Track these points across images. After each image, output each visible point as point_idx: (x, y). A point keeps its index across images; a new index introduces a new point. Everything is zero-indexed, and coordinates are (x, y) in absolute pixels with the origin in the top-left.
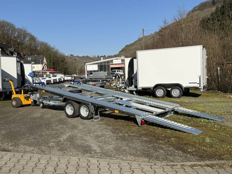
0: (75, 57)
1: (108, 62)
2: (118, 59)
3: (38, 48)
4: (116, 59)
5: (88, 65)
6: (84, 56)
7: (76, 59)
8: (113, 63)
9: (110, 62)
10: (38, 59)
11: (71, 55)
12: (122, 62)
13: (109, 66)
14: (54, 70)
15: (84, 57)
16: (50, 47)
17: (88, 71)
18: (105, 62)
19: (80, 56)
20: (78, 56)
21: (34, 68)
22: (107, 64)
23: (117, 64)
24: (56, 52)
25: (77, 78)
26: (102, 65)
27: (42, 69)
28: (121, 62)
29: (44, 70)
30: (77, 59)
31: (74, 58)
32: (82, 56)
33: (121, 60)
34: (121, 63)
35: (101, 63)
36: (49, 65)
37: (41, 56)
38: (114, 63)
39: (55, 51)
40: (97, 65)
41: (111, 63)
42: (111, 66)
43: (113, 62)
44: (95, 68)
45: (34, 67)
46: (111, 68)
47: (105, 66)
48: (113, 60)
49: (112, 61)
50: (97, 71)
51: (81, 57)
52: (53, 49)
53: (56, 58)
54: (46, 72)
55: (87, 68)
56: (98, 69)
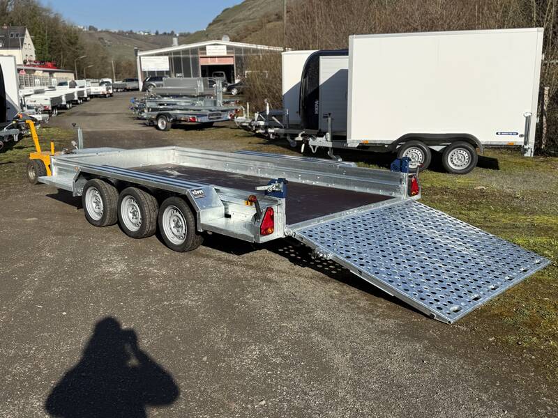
0: (100, 32)
1: (194, 51)
2: (218, 45)
3: (10, 9)
4: (214, 45)
5: (144, 56)
6: (123, 32)
7: (102, 38)
8: (206, 53)
9: (199, 51)
10: (12, 35)
11: (91, 28)
12: (228, 53)
13: (196, 61)
14: (55, 66)
15: (121, 34)
16: (39, 6)
17: (144, 73)
18: (186, 52)
19: (112, 31)
20: (107, 32)
22: (191, 56)
23: (215, 57)
24: (56, 20)
25: (117, 89)
26: (180, 58)
27: (22, 63)
28: (225, 51)
29: (28, 65)
30: (106, 37)
31: (97, 36)
32: (117, 31)
33: (225, 47)
34: (225, 54)
35: (177, 53)
36: (39, 52)
37: (19, 28)
38: (208, 55)
39: (52, 16)
41: (202, 53)
42: (203, 62)
43: (207, 51)
44: (162, 64)
46: (202, 66)
47: (186, 60)
49: (204, 48)
50: (168, 73)
51: (114, 33)
52: (48, 11)
53: (56, 33)
54: (34, 71)
55: (142, 63)
56: (170, 68)
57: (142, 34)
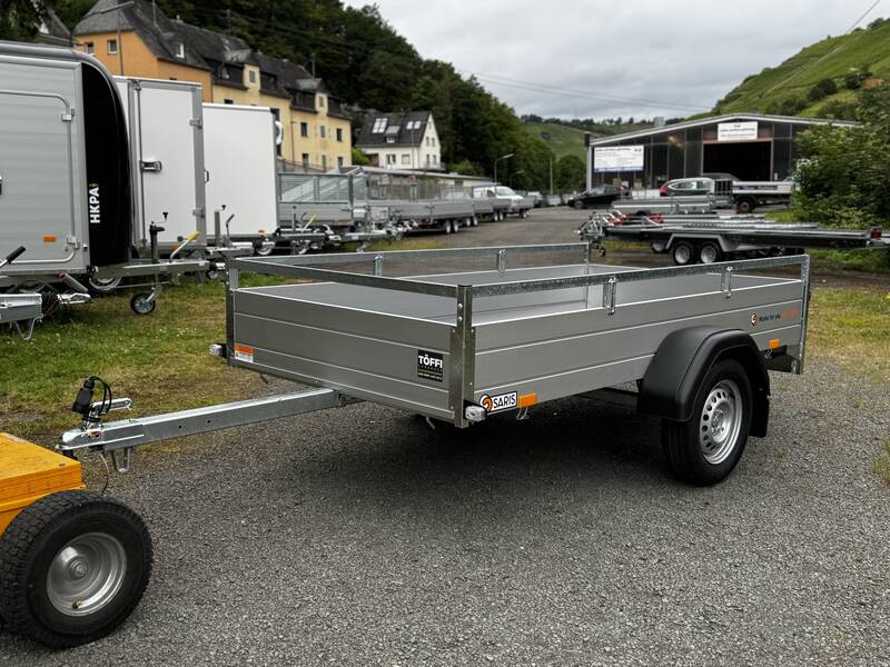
0: (546, 122)
1: (694, 134)
2: (741, 120)
4: (735, 121)
5: (600, 146)
6: (579, 122)
8: (716, 138)
9: (703, 134)
11: (533, 117)
12: (760, 135)
21: (394, 160)
22: (686, 144)
26: (666, 148)
28: (756, 132)
34: (754, 138)
37: (421, 115)
38: (720, 140)
40: (642, 147)
41: (708, 138)
43: (720, 134)
44: (632, 159)
45: (394, 156)
48: (721, 127)
49: (713, 129)
50: (641, 175)
54: (434, 177)
55: (596, 158)
56: (644, 167)
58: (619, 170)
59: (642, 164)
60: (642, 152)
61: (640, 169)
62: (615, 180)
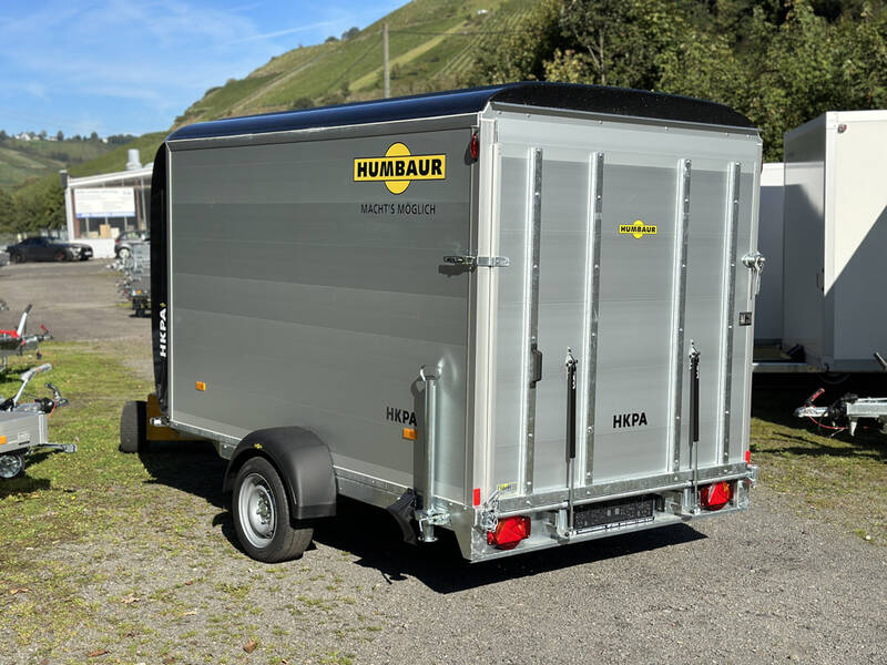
5: (81, 187)
17: (81, 221)
40: (131, 190)
44: (121, 202)
50: (132, 221)
55: (77, 202)
56: (136, 212)
57: (28, 138)
58: (106, 215)
59: (133, 209)
60: (132, 195)
61: (133, 215)
62: (102, 227)
